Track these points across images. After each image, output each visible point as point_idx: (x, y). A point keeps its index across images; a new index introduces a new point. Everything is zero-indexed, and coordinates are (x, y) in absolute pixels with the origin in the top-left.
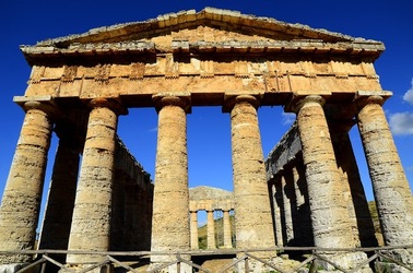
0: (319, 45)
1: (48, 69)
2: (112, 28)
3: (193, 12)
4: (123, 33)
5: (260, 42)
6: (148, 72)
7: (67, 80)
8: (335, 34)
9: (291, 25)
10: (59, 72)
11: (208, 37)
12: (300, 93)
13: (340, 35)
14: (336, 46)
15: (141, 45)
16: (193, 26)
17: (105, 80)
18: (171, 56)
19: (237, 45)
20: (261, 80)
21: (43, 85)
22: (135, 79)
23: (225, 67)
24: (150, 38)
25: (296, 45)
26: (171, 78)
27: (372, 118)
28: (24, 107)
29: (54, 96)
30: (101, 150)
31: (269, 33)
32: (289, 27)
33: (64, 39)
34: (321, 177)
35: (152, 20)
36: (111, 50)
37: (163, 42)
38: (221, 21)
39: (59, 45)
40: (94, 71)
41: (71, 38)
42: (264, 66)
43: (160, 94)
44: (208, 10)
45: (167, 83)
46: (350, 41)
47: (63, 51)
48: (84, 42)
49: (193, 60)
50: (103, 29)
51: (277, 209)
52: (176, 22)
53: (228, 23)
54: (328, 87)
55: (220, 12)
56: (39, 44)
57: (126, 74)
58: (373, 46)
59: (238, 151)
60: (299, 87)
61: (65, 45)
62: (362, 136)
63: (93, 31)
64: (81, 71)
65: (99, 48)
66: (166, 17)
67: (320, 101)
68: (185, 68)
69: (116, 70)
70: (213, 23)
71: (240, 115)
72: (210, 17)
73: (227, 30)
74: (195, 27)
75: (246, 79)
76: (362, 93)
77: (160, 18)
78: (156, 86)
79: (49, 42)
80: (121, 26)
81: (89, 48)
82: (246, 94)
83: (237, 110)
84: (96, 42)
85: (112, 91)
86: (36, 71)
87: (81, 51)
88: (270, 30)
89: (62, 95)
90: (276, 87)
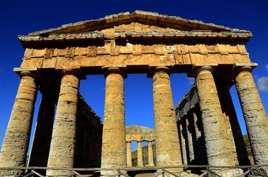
0: (209, 34)
1: (35, 50)
2: (76, 24)
3: (127, 13)
4: (83, 27)
5: (171, 32)
6: (99, 52)
7: (47, 57)
8: (220, 27)
9: (191, 21)
10: (42, 52)
11: (137, 29)
12: (197, 65)
13: (223, 27)
14: (220, 34)
15: (94, 35)
16: (128, 22)
17: (71, 57)
18: (114, 42)
19: (156, 34)
20: (172, 56)
21: (32, 61)
22: (91, 56)
23: (149, 48)
24: (100, 30)
25: (195, 34)
26: (114, 56)
27: (245, 80)
28: (20, 75)
29: (39, 67)
30: (69, 102)
31: (177, 26)
32: (190, 23)
33: (46, 31)
34: (212, 119)
35: (102, 19)
36: (75, 38)
37: (108, 33)
38: (146, 19)
39: (42, 35)
40: (65, 52)
41: (50, 30)
42: (174, 48)
43: (107, 66)
44: (138, 12)
45: (111, 59)
46: (229, 31)
47: (45, 39)
48: (58, 33)
49: (128, 44)
50: (71, 25)
51: (183, 140)
52: (117, 20)
53: (151, 20)
54: (215, 61)
55: (145, 13)
56: (30, 34)
57: (85, 53)
58: (245, 34)
59: (157, 103)
60: (197, 61)
61: (47, 35)
62: (238, 92)
63: (64, 26)
64: (57, 52)
65: (68, 37)
66: (111, 17)
67: (210, 70)
68: (123, 49)
69: (79, 51)
70: (141, 20)
71: (159, 79)
72: (138, 16)
73: (150, 25)
75: (162, 56)
76: (237, 64)
77: (107, 18)
78: (104, 61)
79: (36, 33)
80: (82, 23)
81: (62, 37)
82: (162, 65)
83: (157, 76)
84: (66, 33)
85: (76, 64)
86: (28, 52)
87: (57, 39)
88: (178, 24)
89: (44, 67)
90: (181, 61)
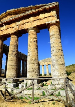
0: (34, 11)
3: (4, 13)
8: (40, 5)
9: (27, 7)
13: (42, 5)
14: (40, 9)
19: (11, 19)
20: (18, 27)
23: (10, 26)
25: (27, 13)
31: (23, 12)
42: (20, 23)
44: (7, 11)
49: (4, 26)
52: (2, 17)
53: (13, 13)
60: (28, 26)
70: (10, 14)
73: (13, 15)
74: (6, 17)
75: (14, 28)
90: (21, 28)
